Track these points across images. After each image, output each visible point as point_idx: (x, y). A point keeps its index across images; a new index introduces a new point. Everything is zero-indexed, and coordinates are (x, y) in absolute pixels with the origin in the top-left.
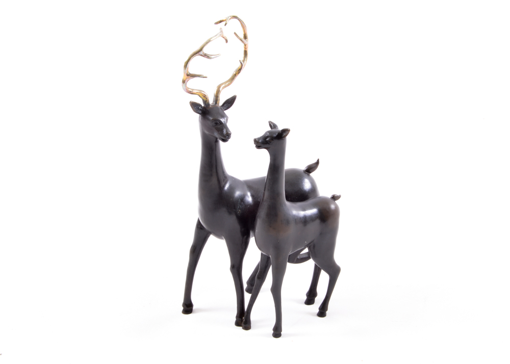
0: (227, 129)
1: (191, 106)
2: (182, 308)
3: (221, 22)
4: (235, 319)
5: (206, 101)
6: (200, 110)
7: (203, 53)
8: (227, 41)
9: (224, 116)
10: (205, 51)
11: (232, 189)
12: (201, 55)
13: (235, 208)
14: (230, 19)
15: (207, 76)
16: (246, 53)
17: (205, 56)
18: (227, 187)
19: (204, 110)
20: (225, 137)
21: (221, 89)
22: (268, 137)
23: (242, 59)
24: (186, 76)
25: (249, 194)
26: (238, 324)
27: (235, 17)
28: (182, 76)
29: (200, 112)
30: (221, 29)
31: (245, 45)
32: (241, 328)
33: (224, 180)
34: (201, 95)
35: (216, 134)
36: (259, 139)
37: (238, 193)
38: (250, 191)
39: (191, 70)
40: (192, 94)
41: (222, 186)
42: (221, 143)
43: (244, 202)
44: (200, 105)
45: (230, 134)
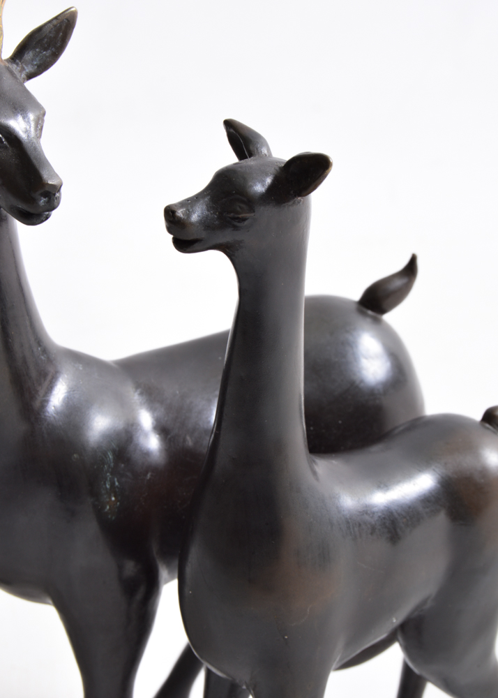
9: (23, 104)
18: (58, 397)
25: (146, 419)
36: (189, 204)
42: (21, 230)
43: (128, 461)
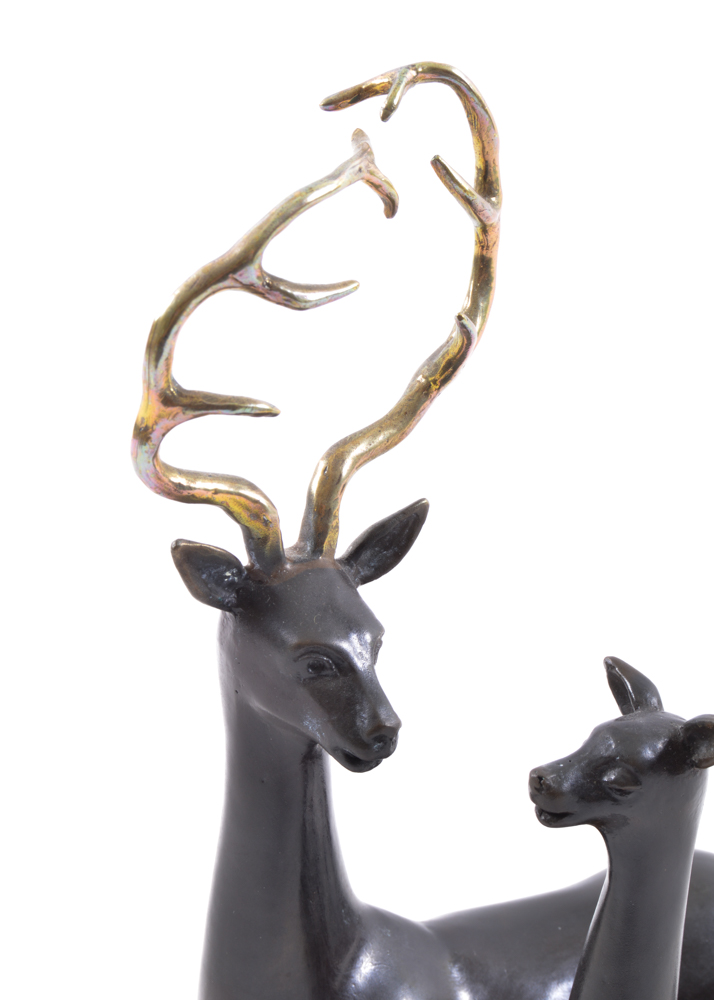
0: (378, 698)
1: (179, 565)
3: (359, 95)
5: (265, 539)
6: (231, 584)
7: (262, 274)
8: (391, 207)
10: (274, 261)
12: (250, 288)
14: (413, 81)
15: (279, 406)
16: (483, 269)
17: (275, 291)
19: (252, 586)
20: (364, 746)
21: (345, 469)
22: (609, 763)
23: (463, 302)
24: (156, 407)
27: (439, 74)
28: (133, 402)
29: (231, 597)
30: (359, 135)
31: (485, 229)
34: (235, 508)
35: (314, 725)
36: (561, 768)
39: (190, 371)
40: (191, 499)
44: (230, 561)
45: (394, 730)
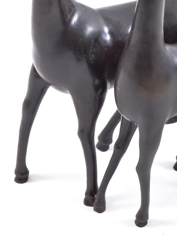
2: (14, 176)
4: (84, 196)
11: (81, 24)
13: (86, 53)
26: (88, 202)
32: (92, 208)
33: (70, 10)
37: (90, 30)
38: (108, 26)
41: (67, 20)
43: (99, 43)
